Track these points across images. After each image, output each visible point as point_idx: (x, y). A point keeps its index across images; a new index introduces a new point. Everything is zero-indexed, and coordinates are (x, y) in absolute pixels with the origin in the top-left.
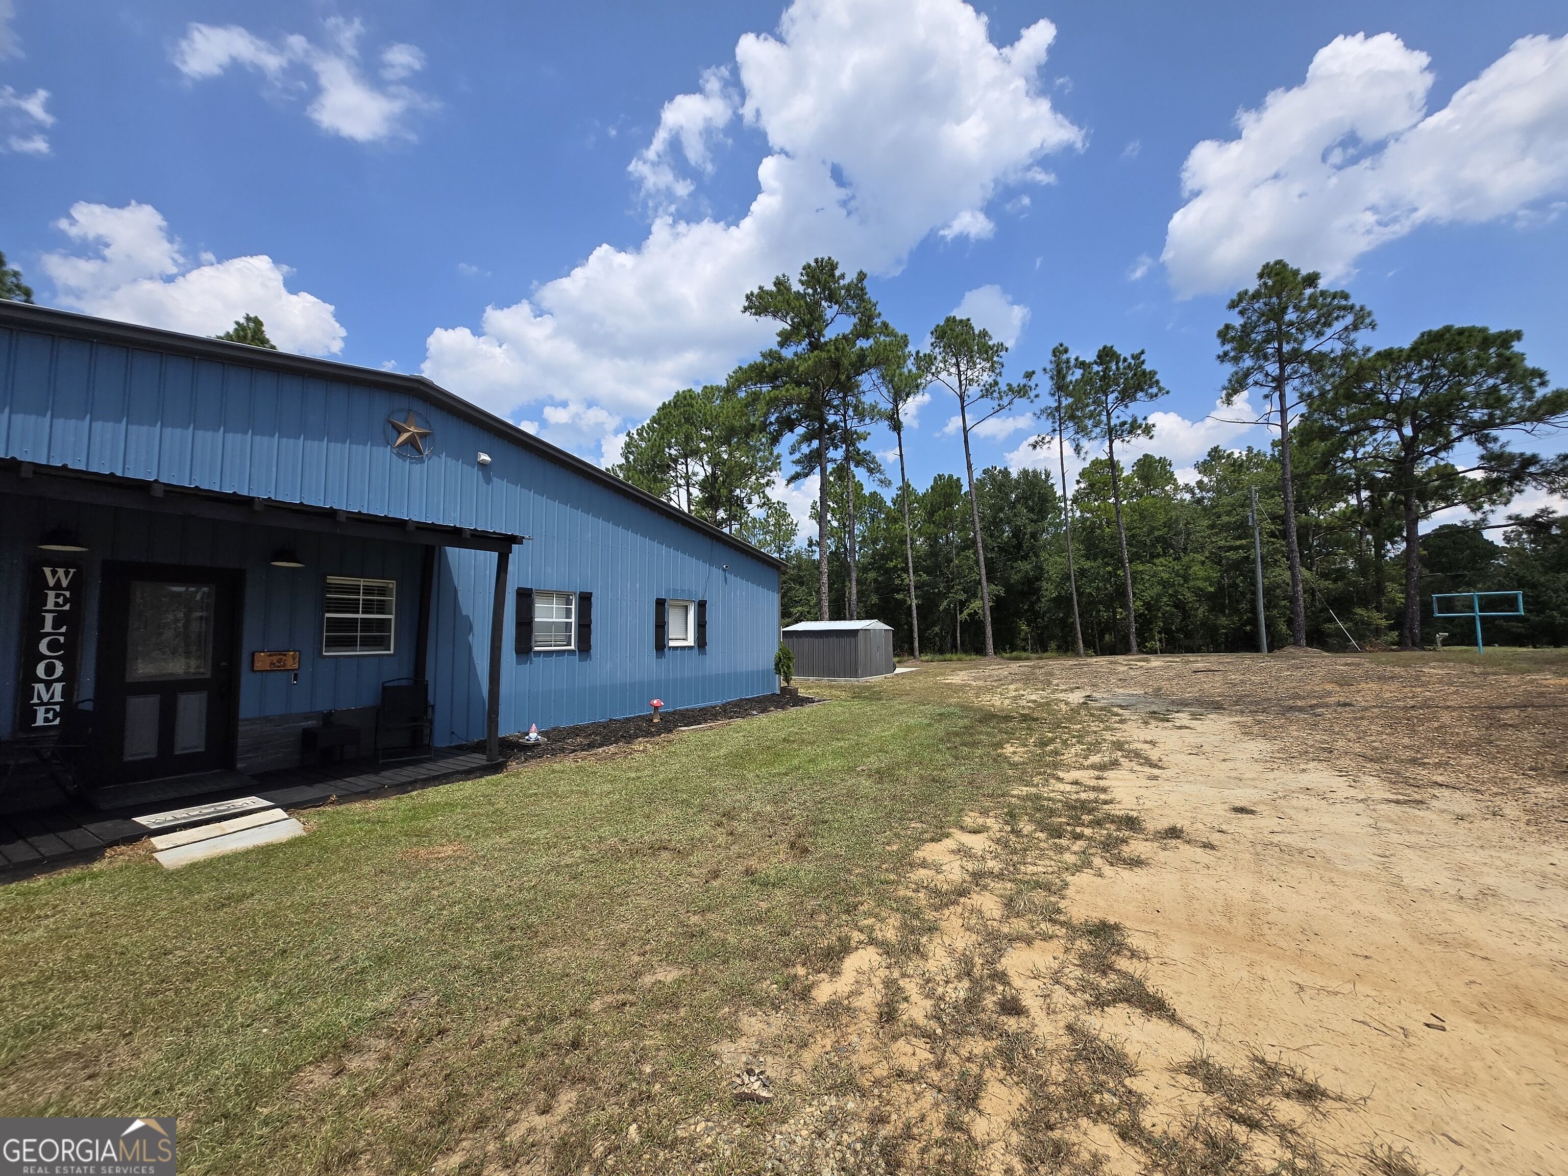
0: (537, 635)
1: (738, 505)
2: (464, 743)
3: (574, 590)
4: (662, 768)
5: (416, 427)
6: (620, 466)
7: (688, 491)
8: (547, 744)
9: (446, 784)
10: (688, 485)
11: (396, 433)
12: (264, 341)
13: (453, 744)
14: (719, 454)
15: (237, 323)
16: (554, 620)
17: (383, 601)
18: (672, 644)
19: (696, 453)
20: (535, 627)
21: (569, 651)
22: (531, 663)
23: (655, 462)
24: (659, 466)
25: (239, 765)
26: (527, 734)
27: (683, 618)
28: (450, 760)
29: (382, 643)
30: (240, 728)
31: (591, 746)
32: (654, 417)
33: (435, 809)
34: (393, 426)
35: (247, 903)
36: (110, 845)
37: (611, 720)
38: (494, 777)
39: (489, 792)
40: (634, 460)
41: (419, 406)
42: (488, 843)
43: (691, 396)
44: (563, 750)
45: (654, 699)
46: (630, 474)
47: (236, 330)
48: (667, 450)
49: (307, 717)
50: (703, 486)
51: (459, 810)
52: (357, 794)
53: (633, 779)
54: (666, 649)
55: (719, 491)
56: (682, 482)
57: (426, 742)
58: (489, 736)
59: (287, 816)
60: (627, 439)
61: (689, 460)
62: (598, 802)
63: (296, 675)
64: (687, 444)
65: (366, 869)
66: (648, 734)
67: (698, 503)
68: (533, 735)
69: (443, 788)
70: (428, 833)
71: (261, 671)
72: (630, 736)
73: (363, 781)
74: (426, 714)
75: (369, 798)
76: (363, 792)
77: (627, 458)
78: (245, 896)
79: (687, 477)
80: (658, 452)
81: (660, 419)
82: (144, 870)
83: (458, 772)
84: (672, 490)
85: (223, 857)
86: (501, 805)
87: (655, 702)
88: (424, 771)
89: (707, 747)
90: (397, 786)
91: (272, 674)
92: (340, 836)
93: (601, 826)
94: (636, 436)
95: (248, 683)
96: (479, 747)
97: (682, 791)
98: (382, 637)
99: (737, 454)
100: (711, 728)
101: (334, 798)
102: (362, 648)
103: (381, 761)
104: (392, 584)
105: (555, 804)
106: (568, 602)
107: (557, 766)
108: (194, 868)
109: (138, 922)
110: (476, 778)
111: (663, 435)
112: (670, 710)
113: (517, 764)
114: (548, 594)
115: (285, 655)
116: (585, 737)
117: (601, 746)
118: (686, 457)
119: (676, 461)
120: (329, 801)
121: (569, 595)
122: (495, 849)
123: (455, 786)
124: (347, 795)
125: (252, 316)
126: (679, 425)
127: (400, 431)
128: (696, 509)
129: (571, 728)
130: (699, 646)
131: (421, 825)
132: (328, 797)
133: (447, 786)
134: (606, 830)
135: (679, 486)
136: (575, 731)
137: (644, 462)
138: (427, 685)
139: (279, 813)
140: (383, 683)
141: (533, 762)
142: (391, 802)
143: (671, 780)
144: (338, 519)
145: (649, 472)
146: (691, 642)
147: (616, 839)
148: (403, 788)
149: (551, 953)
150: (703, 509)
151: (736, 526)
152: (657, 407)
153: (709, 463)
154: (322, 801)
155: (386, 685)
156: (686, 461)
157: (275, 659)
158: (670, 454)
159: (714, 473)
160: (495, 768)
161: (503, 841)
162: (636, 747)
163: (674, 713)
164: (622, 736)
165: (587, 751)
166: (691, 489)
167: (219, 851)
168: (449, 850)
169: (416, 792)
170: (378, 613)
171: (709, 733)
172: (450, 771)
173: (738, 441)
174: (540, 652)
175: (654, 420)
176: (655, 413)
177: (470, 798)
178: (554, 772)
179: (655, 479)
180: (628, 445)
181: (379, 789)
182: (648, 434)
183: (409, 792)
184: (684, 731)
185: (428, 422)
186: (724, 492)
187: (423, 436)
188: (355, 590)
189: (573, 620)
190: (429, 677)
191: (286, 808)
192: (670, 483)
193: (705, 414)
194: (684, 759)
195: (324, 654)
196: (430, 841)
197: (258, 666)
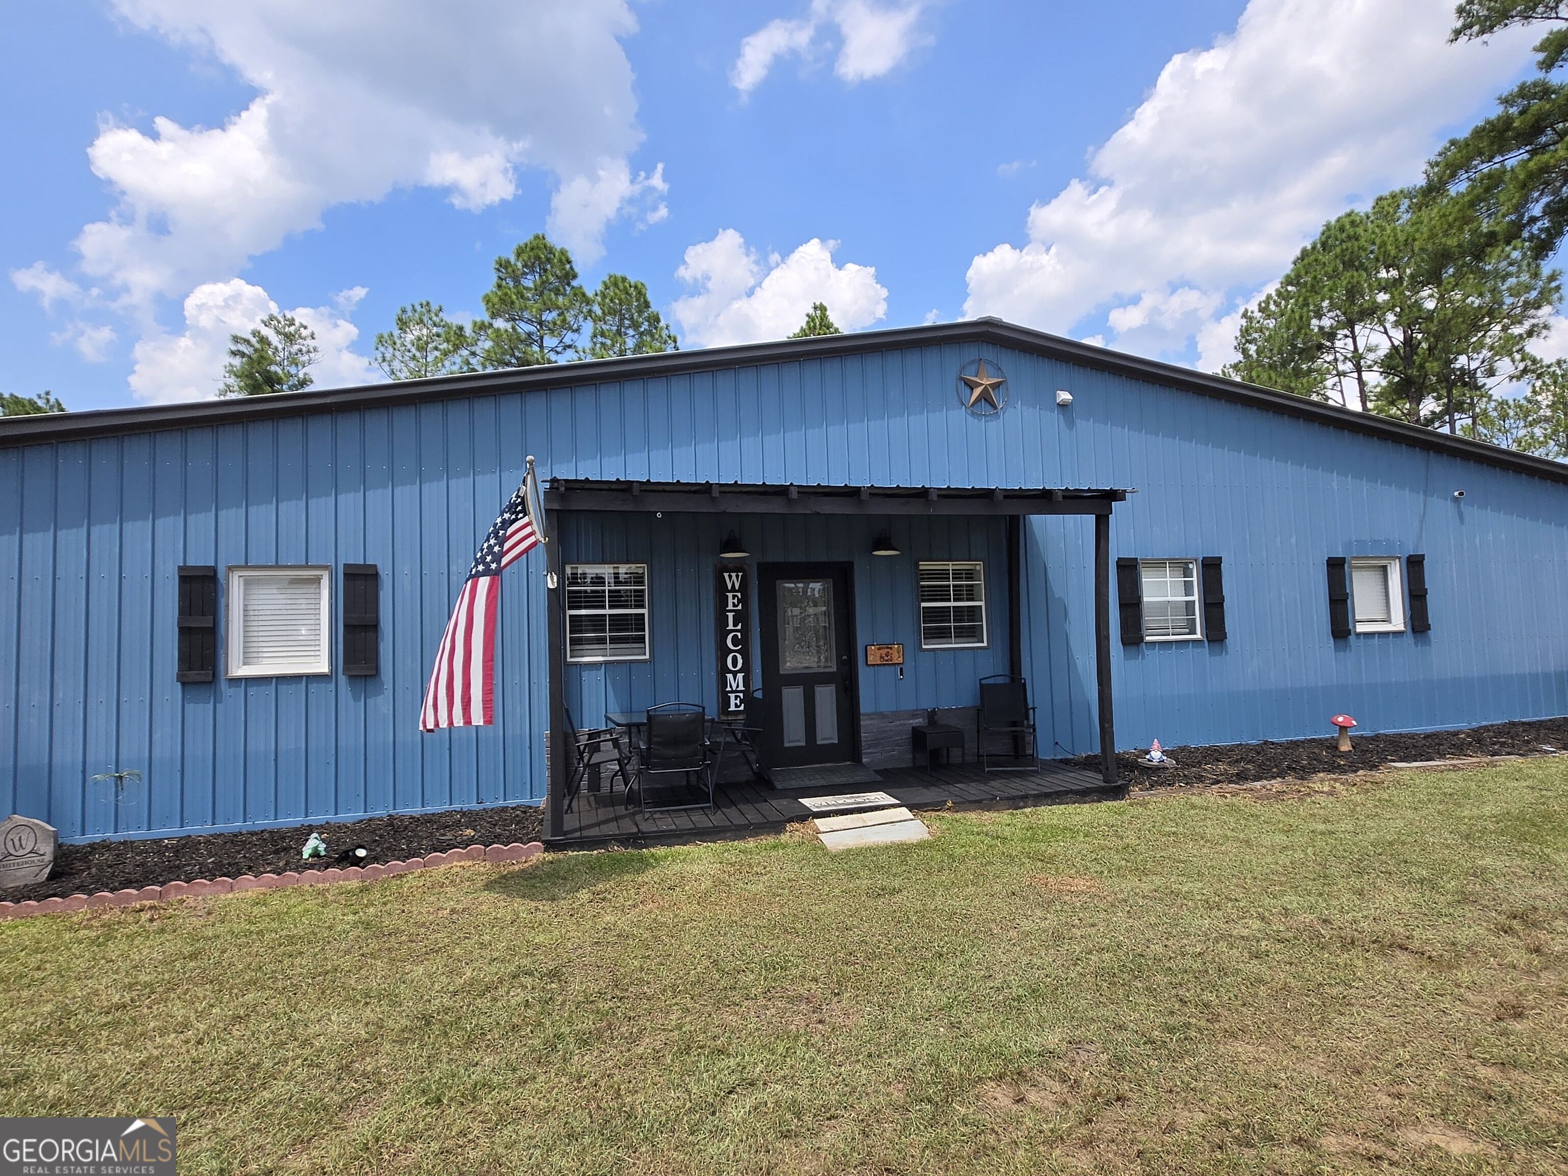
0: (1148, 619)
1: (1465, 384)
2: (1070, 757)
3: (1194, 556)
4: (1370, 823)
5: (988, 377)
6: (1235, 367)
7: (1360, 379)
8: (1177, 769)
9: (1060, 804)
10: (1359, 369)
11: (968, 390)
12: (829, 326)
13: (1059, 757)
14: (1418, 305)
15: (808, 315)
16: (1170, 599)
17: (972, 586)
18: (1360, 628)
19: (1371, 313)
20: (1145, 611)
21: (1194, 641)
22: (1143, 658)
23: (1294, 346)
24: (1302, 352)
25: (864, 760)
26: (1148, 752)
27: (1379, 588)
28: (1060, 776)
29: (973, 633)
30: (862, 723)
31: (1241, 777)
32: (1288, 276)
33: (1054, 832)
34: (965, 383)
35: (898, 898)
36: (791, 820)
37: (1266, 742)
38: (1115, 803)
39: (1111, 821)
40: (1258, 352)
41: (988, 353)
42: (1126, 885)
43: (1353, 223)
44: (1200, 779)
45: (1340, 714)
46: (1254, 374)
47: (808, 322)
48: (1314, 322)
49: (914, 715)
50: (1388, 365)
51: (1082, 839)
52: (970, 802)
53: (1322, 833)
54: (1352, 638)
55: (1422, 367)
56: (1348, 366)
57: (1029, 752)
58: (1103, 749)
59: (913, 817)
60: (1244, 322)
61: (1357, 328)
62: (1269, 859)
63: (901, 669)
64: (1353, 303)
65: (998, 888)
66: (1332, 768)
67: (1379, 397)
68: (1156, 755)
69: (1058, 809)
70: (1052, 859)
71: (874, 665)
72: (1303, 768)
73: (974, 790)
74: (1027, 718)
75: (983, 809)
76: (976, 802)
77: (1245, 352)
78: (895, 891)
79: (1357, 359)
80: (1300, 329)
81: (1298, 276)
82: (815, 848)
83: (1071, 791)
84: (1329, 383)
85: (869, 849)
86: (1132, 840)
87: (1340, 719)
88: (1032, 786)
89: (1456, 799)
90: (1008, 799)
91: (882, 668)
92: (963, 846)
93: (1283, 893)
94: (1258, 315)
95: (864, 676)
96: (1089, 763)
97: (1417, 864)
98: (973, 627)
99: (1457, 295)
100: (1456, 768)
101: (950, 804)
102: (958, 640)
103: (987, 769)
104: (979, 566)
105: (1205, 850)
106: (1187, 573)
107: (1195, 800)
108: (849, 854)
109: (820, 895)
110: (1093, 801)
111: (1305, 299)
112: (1367, 733)
113: (1141, 790)
114: (1158, 564)
115: (891, 648)
116: (1230, 764)
117: (1257, 778)
118: (1350, 324)
119: (1332, 336)
120: (946, 807)
121: (1186, 563)
122: (1136, 894)
123: (1071, 808)
124: (961, 803)
125: (818, 303)
126: (1334, 275)
127: (971, 386)
128: (1376, 407)
129: (1207, 749)
130: (1414, 630)
131: (1044, 849)
132: (945, 802)
133: (1062, 807)
134: (1291, 900)
135: (1340, 374)
136: (1214, 754)
137: (1275, 351)
138: (1025, 684)
139: (905, 812)
140: (981, 680)
141: (1162, 790)
142: (1004, 817)
143: (1391, 844)
144: (930, 498)
145: (1284, 364)
146: (1398, 622)
147: (1312, 917)
148: (1016, 802)
149: (1243, 1049)
150: (1392, 403)
151: (1463, 422)
152: (1293, 258)
153: (1396, 324)
154: (937, 806)
155: (983, 682)
156: (1353, 332)
157: (883, 652)
158: (1321, 328)
159: (1408, 341)
160: (1116, 792)
161: (1146, 887)
162: (1317, 786)
163: (1376, 738)
164: (1289, 768)
165: (1237, 783)
166: (1366, 376)
167: (864, 841)
168: (1081, 884)
169: (1029, 810)
170: (968, 600)
171: (1452, 775)
172: (1062, 789)
173: (1458, 269)
174: (1154, 643)
175: (1288, 281)
176: (1288, 269)
177: (1090, 824)
178: (1193, 807)
179: (1297, 373)
180: (1245, 332)
181: (991, 800)
182: (1277, 304)
183: (1021, 808)
184: (1401, 769)
185: (999, 368)
186: (1433, 366)
187: (996, 386)
188: (944, 575)
189: (1195, 597)
190: (1025, 674)
191: (911, 808)
192: (1323, 374)
193: (1383, 244)
194: (1410, 814)
195: (924, 647)
196: (1057, 869)
197: (871, 659)
